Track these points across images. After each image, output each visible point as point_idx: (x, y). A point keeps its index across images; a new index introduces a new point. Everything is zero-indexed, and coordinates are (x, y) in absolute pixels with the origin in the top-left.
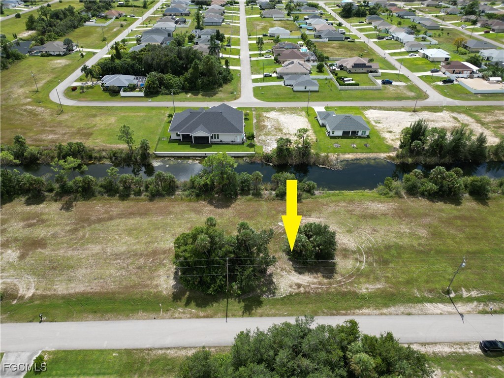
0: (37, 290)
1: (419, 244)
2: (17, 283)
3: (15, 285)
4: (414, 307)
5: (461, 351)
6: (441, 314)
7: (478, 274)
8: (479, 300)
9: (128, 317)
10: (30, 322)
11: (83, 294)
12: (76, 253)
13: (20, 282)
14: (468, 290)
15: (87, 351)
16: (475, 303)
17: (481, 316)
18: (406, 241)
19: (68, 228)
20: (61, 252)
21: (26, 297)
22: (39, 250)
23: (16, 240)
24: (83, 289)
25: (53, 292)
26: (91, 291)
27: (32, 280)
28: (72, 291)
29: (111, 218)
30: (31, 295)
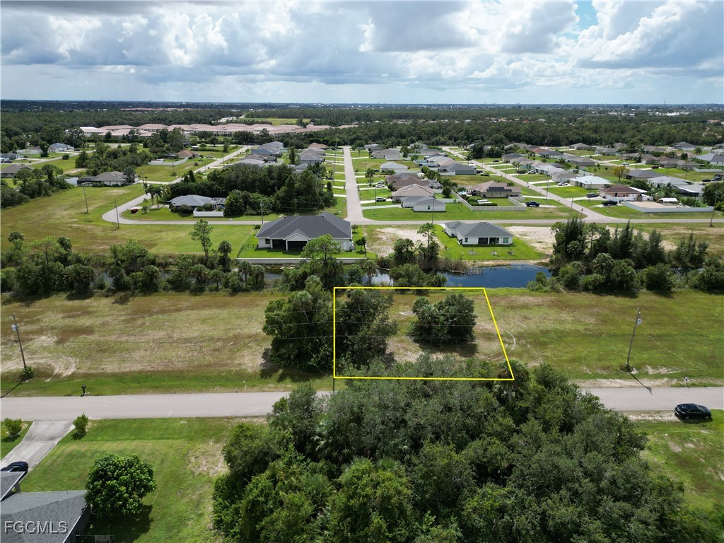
0: (78, 369)
1: (586, 329)
2: (52, 364)
3: (50, 365)
4: (584, 382)
5: (651, 418)
6: (620, 387)
7: (667, 353)
8: (671, 377)
9: (201, 391)
10: (68, 395)
11: (140, 372)
12: (132, 338)
13: (56, 362)
14: (655, 367)
15: (145, 419)
16: (666, 379)
17: (674, 389)
18: (569, 327)
19: (123, 318)
20: (113, 338)
21: (64, 375)
22: (84, 336)
23: (53, 328)
24: (141, 368)
25: (100, 371)
26: (152, 369)
27: (72, 361)
28: (127, 370)
29: (179, 310)
30: (70, 373)
